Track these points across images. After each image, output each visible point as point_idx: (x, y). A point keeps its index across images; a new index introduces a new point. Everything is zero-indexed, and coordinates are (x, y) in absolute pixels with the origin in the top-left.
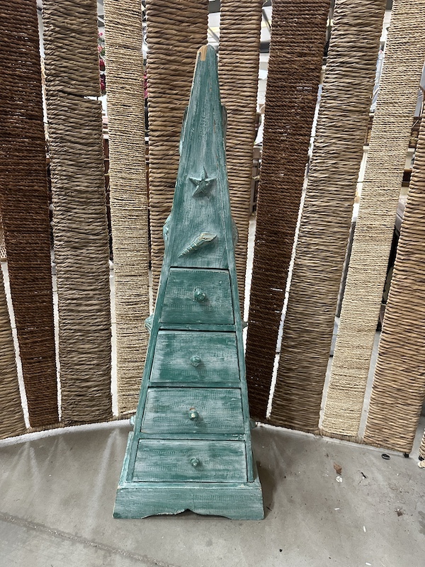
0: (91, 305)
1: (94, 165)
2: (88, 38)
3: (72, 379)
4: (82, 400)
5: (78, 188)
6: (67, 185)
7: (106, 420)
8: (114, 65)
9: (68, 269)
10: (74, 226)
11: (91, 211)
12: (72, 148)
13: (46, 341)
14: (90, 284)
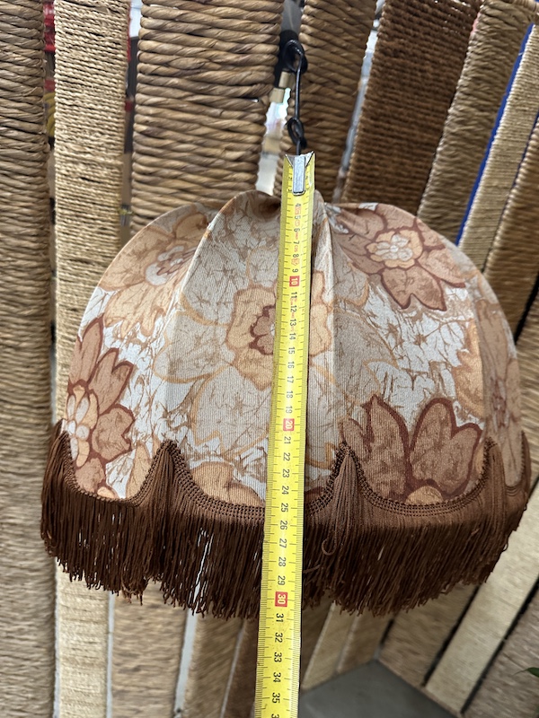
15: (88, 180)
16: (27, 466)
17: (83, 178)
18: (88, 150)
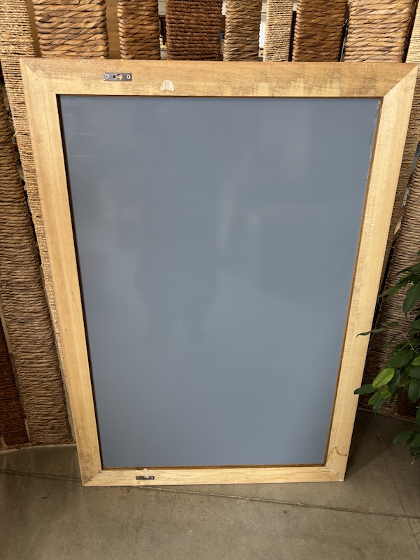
0: (42, 363)
1: (28, 262)
2: (7, 168)
3: (33, 414)
4: (45, 429)
5: (17, 280)
6: (8, 279)
7: (66, 442)
8: (33, 186)
9: (18, 338)
10: (17, 307)
11: (30, 296)
12: (7, 251)
13: (9, 387)
14: (38, 348)
15: (18, 54)
16: (19, 242)
17: (15, 53)
18: (14, 36)
